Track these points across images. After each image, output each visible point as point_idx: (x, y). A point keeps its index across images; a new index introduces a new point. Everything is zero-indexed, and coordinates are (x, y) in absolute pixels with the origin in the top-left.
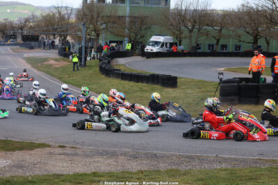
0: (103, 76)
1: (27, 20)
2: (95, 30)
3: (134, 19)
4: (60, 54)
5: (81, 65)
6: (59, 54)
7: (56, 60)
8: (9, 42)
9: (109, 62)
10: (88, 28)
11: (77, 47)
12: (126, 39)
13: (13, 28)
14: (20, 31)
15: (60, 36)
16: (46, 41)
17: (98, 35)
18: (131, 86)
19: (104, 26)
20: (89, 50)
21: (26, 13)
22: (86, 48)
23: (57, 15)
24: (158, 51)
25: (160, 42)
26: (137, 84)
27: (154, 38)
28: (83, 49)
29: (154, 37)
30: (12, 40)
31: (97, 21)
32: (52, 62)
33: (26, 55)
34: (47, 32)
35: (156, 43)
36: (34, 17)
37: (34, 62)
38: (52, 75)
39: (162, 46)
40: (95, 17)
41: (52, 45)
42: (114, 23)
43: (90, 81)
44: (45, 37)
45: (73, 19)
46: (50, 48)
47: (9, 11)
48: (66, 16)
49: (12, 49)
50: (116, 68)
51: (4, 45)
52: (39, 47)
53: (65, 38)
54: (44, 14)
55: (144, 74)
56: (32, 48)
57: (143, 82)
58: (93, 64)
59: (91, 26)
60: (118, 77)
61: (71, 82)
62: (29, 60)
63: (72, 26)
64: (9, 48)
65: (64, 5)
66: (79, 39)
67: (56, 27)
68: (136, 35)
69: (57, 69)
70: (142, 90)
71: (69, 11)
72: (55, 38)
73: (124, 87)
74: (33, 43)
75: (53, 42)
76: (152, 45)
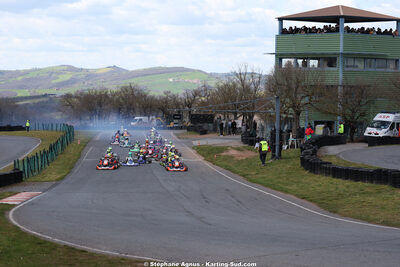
0: (306, 172)
1: (196, 93)
2: (293, 107)
3: (349, 90)
4: (244, 141)
5: (273, 156)
6: (242, 140)
7: (238, 149)
8: (172, 125)
9: (315, 152)
10: (283, 103)
11: (268, 130)
12: (339, 118)
13: (177, 105)
14: (187, 108)
15: (244, 115)
16: (224, 122)
17: (298, 114)
18: (348, 187)
19: (306, 100)
20: (285, 135)
21: (195, 84)
22: (281, 132)
23: (239, 86)
24: (386, 135)
25: (389, 123)
26: (355, 183)
27: (379, 117)
28: (277, 134)
29: (379, 115)
30: (175, 121)
31: (296, 93)
32: (233, 152)
33: (196, 143)
34: (225, 110)
35: (383, 124)
36: (206, 88)
37: (207, 153)
38: (234, 172)
39: (391, 129)
40: (294, 86)
41: (233, 129)
42: (321, 95)
43: (288, 179)
44: (222, 117)
45: (262, 90)
46: (230, 133)
47: (171, 80)
48: (253, 86)
49: (176, 134)
50: (325, 160)
51: (164, 128)
52: (215, 131)
53: (251, 118)
54: (221, 84)
55: (366, 169)
56: (204, 132)
57: (364, 181)
58: (292, 155)
59: (288, 100)
60: (327, 174)
61: (261, 180)
62: (200, 150)
63: (260, 100)
64: (172, 132)
65: (249, 71)
66: (270, 119)
67: (237, 102)
68: (353, 112)
69: (240, 162)
70: (363, 193)
71: (257, 80)
72: (236, 118)
73: (337, 188)
74: (205, 126)
75: (234, 124)
76: (378, 127)
